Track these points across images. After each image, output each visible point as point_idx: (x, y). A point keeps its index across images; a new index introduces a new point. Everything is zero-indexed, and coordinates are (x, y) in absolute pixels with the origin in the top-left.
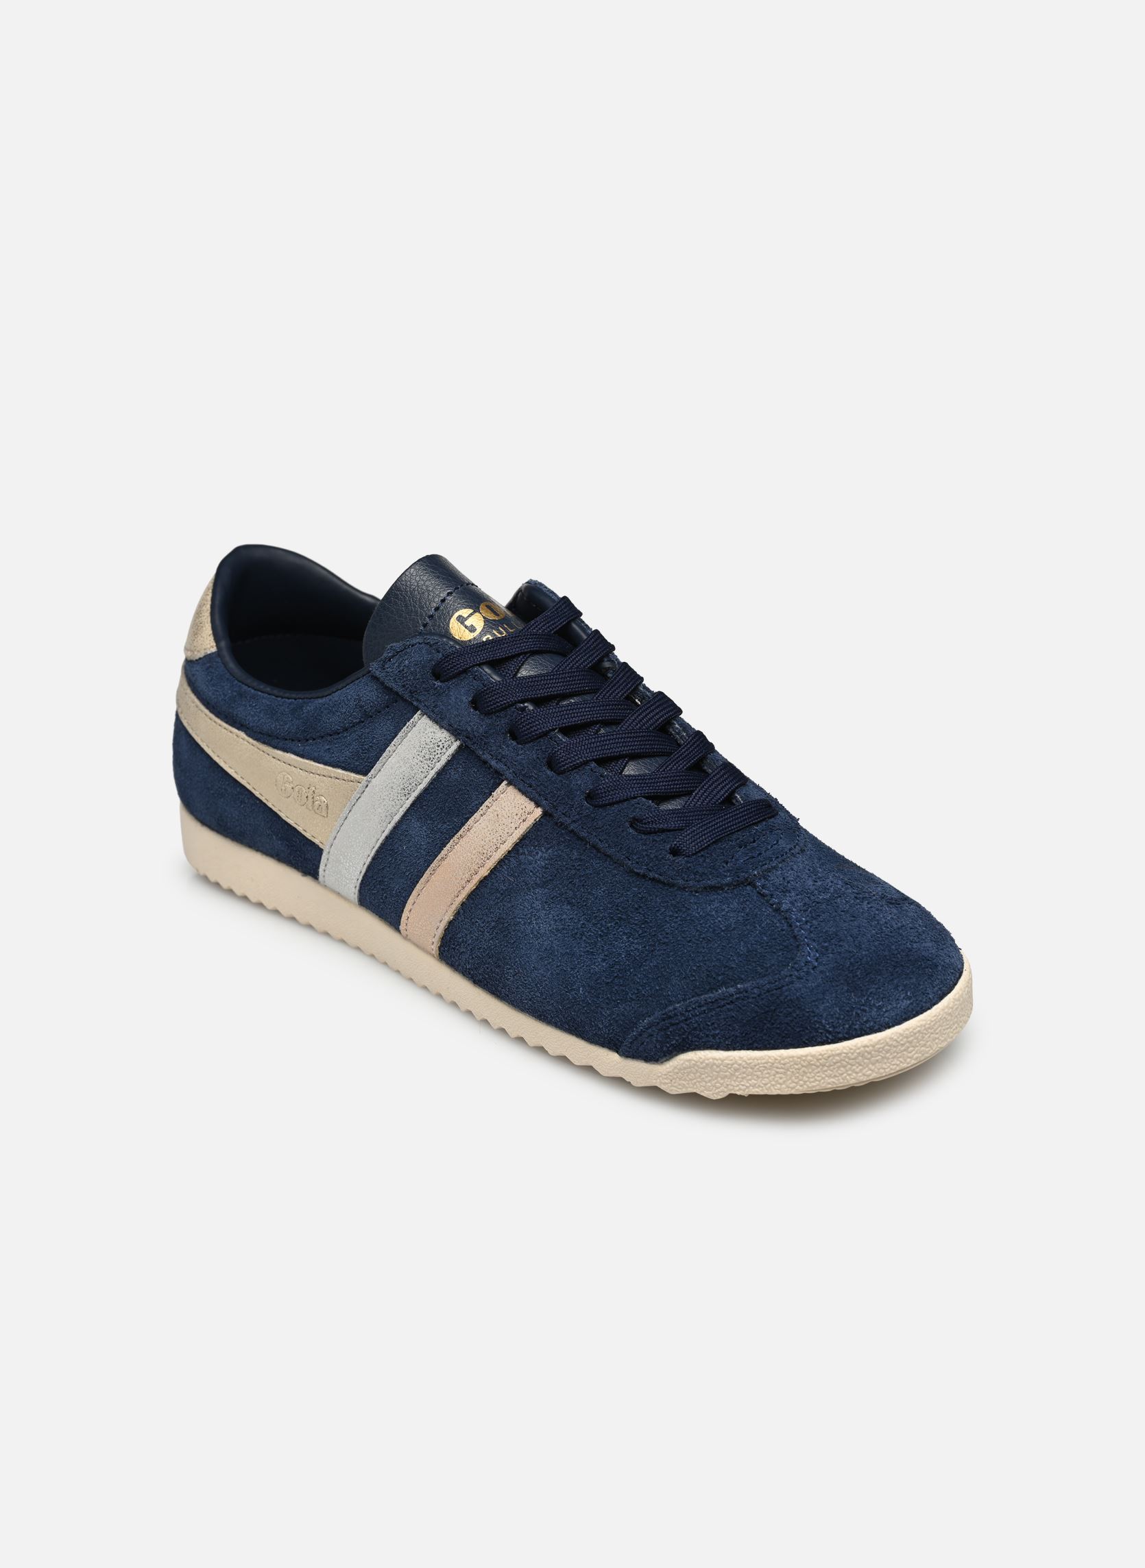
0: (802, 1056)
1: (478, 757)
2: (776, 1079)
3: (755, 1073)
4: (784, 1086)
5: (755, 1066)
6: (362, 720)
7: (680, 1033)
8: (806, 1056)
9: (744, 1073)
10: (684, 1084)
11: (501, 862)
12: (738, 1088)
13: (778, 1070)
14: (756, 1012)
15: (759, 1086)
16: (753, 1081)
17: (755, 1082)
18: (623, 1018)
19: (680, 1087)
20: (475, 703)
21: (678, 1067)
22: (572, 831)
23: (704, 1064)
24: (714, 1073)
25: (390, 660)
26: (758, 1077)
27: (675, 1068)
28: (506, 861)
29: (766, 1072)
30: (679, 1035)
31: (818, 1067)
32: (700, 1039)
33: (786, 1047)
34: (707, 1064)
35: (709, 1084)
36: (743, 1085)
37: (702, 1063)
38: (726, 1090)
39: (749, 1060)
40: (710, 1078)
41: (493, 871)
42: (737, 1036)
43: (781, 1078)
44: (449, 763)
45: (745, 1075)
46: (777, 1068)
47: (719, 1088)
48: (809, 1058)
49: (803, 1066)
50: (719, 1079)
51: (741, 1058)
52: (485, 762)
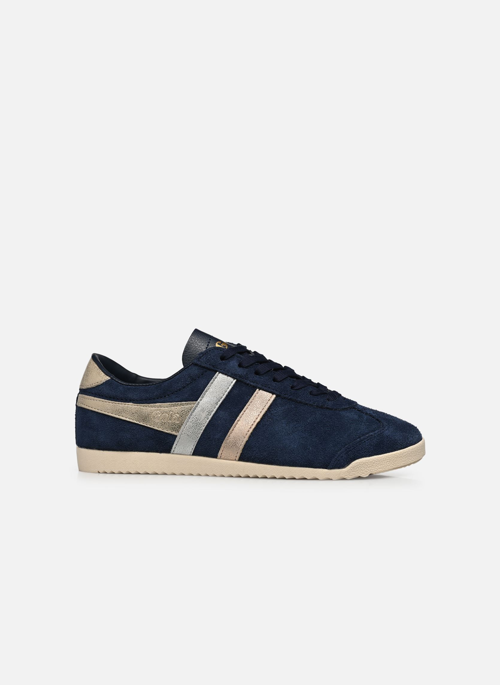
0: (395, 454)
1: (245, 383)
2: (387, 464)
3: (380, 463)
4: (389, 467)
5: (380, 460)
6: (191, 382)
7: (353, 453)
8: (396, 454)
9: (376, 464)
10: (354, 474)
11: (264, 415)
12: (374, 470)
13: (387, 461)
14: (377, 441)
15: (382, 468)
16: (379, 466)
17: (380, 467)
18: (329, 454)
19: (353, 475)
20: (240, 365)
21: (353, 467)
22: (290, 399)
23: (362, 463)
24: (366, 466)
25: (201, 358)
26: (381, 464)
27: (351, 467)
28: (266, 415)
29: (383, 462)
30: (353, 454)
31: (400, 457)
32: (360, 454)
33: (389, 452)
34: (364, 463)
35: (364, 471)
36: (376, 469)
37: (361, 463)
38: (370, 472)
39: (378, 458)
40: (364, 468)
41: (262, 419)
42: (372, 451)
43: (389, 464)
44: (233, 388)
45: (377, 465)
46: (387, 460)
47: (367, 472)
48: (397, 454)
49: (396, 458)
50: (368, 468)
51: (375, 458)
52: (248, 384)
